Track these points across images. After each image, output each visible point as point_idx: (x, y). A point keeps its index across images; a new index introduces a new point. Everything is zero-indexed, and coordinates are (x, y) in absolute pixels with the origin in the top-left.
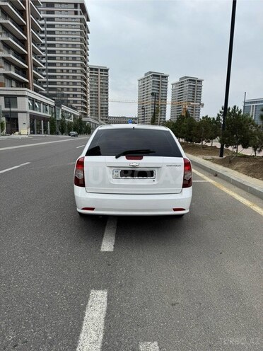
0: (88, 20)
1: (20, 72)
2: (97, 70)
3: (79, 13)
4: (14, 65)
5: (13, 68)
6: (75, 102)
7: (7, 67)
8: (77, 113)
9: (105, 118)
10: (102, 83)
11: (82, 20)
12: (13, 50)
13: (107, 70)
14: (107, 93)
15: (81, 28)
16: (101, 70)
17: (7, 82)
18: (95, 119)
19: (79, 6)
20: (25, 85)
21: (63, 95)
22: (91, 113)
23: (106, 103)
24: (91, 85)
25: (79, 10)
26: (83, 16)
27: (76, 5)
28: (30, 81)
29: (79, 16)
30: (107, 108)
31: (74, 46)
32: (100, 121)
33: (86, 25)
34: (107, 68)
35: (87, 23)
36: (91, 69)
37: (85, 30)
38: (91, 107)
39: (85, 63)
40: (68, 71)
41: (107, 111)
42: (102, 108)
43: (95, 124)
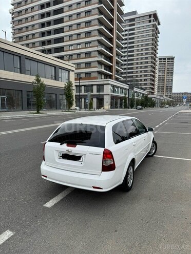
0: (159, 24)
1: (108, 69)
2: (165, 59)
3: (152, 21)
4: (104, 64)
5: (103, 67)
6: (145, 84)
7: (99, 66)
8: (145, 93)
9: (169, 94)
10: (169, 68)
11: (154, 26)
12: (104, 55)
13: (173, 58)
14: (172, 75)
15: (153, 31)
16: (169, 59)
17: (99, 76)
18: (160, 96)
19: (152, 16)
20: (110, 77)
21: (137, 80)
22: (158, 91)
23: (170, 83)
24: (159, 71)
25: (152, 18)
26: (155, 23)
27: (150, 16)
28: (114, 74)
29: (152, 23)
30: (172, 87)
31: (147, 45)
32: (165, 97)
33: (157, 29)
35: (158, 27)
36: (160, 59)
37: (156, 32)
38: (158, 87)
39: (155, 55)
40: (141, 63)
41: (171, 89)
42: (167, 87)
43: (160, 99)
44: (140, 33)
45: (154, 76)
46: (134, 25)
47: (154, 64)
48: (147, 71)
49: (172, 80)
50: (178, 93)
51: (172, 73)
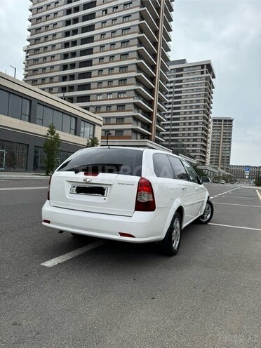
0: (214, 77)
1: (146, 127)
2: (220, 121)
3: (205, 72)
4: (141, 121)
5: (140, 124)
6: (194, 151)
7: (135, 123)
8: (194, 162)
9: (226, 167)
10: (226, 133)
11: (207, 78)
12: (142, 109)
13: (231, 121)
14: (230, 142)
15: (206, 85)
16: (225, 121)
17: (134, 135)
18: (214, 168)
19: (205, 67)
20: (148, 137)
21: (183, 146)
22: (211, 162)
23: (228, 152)
24: (213, 136)
25: (205, 70)
26: (209, 75)
27: (202, 66)
28: (153, 134)
29: (205, 75)
30: (229, 157)
31: (198, 101)
32: (220, 169)
33: (211, 82)
34: (232, 118)
35: (213, 80)
36: (215, 121)
37: (210, 86)
38: (211, 156)
39: (208, 115)
40: (190, 124)
41: (229, 160)
42: (224, 157)
43: (214, 172)
44: (189, 96)
45: (206, 142)
46: (181, 75)
47: (207, 126)
48: (196, 139)
49: (230, 148)
50: (237, 166)
51: (230, 139)
